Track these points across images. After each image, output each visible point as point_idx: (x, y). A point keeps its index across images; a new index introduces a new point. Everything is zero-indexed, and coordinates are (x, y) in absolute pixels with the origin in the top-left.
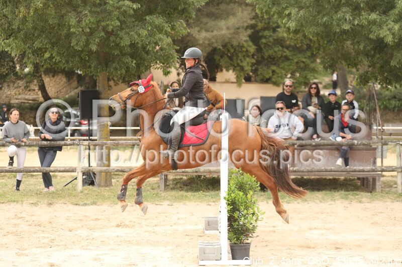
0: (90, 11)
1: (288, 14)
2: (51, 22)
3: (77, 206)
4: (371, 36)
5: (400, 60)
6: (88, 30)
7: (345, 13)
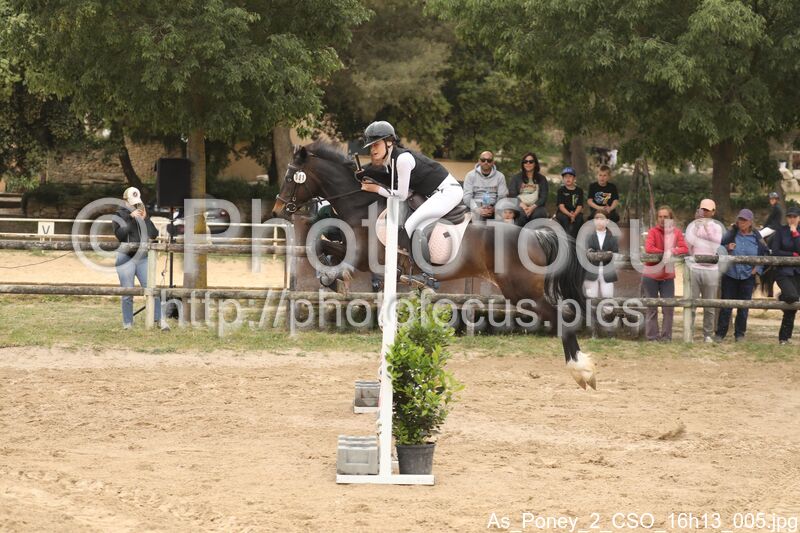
0: (176, 24)
1: (507, 38)
2: (110, 41)
3: (143, 355)
4: (647, 78)
5: (694, 120)
6: (172, 56)
7: (603, 37)
